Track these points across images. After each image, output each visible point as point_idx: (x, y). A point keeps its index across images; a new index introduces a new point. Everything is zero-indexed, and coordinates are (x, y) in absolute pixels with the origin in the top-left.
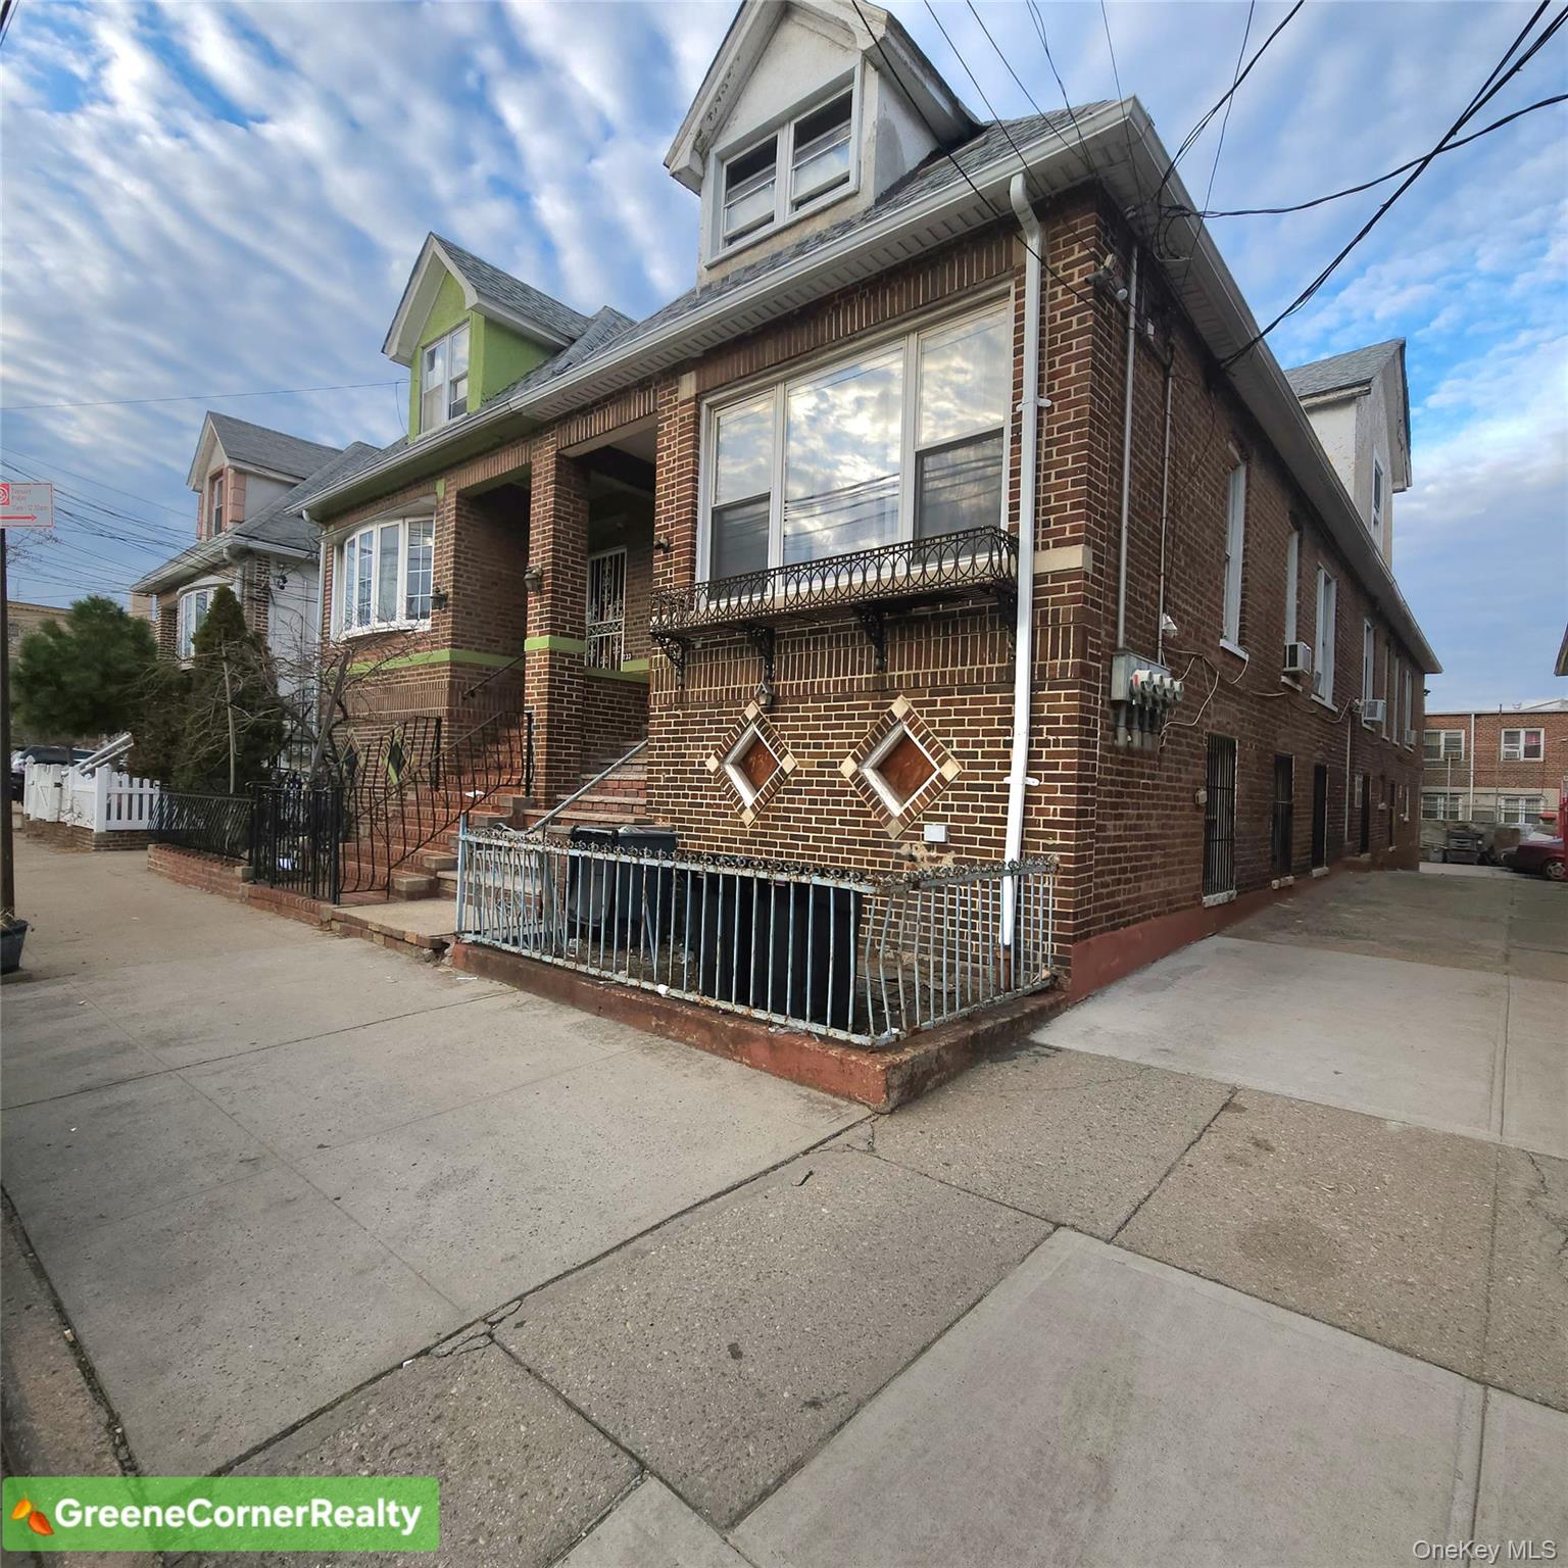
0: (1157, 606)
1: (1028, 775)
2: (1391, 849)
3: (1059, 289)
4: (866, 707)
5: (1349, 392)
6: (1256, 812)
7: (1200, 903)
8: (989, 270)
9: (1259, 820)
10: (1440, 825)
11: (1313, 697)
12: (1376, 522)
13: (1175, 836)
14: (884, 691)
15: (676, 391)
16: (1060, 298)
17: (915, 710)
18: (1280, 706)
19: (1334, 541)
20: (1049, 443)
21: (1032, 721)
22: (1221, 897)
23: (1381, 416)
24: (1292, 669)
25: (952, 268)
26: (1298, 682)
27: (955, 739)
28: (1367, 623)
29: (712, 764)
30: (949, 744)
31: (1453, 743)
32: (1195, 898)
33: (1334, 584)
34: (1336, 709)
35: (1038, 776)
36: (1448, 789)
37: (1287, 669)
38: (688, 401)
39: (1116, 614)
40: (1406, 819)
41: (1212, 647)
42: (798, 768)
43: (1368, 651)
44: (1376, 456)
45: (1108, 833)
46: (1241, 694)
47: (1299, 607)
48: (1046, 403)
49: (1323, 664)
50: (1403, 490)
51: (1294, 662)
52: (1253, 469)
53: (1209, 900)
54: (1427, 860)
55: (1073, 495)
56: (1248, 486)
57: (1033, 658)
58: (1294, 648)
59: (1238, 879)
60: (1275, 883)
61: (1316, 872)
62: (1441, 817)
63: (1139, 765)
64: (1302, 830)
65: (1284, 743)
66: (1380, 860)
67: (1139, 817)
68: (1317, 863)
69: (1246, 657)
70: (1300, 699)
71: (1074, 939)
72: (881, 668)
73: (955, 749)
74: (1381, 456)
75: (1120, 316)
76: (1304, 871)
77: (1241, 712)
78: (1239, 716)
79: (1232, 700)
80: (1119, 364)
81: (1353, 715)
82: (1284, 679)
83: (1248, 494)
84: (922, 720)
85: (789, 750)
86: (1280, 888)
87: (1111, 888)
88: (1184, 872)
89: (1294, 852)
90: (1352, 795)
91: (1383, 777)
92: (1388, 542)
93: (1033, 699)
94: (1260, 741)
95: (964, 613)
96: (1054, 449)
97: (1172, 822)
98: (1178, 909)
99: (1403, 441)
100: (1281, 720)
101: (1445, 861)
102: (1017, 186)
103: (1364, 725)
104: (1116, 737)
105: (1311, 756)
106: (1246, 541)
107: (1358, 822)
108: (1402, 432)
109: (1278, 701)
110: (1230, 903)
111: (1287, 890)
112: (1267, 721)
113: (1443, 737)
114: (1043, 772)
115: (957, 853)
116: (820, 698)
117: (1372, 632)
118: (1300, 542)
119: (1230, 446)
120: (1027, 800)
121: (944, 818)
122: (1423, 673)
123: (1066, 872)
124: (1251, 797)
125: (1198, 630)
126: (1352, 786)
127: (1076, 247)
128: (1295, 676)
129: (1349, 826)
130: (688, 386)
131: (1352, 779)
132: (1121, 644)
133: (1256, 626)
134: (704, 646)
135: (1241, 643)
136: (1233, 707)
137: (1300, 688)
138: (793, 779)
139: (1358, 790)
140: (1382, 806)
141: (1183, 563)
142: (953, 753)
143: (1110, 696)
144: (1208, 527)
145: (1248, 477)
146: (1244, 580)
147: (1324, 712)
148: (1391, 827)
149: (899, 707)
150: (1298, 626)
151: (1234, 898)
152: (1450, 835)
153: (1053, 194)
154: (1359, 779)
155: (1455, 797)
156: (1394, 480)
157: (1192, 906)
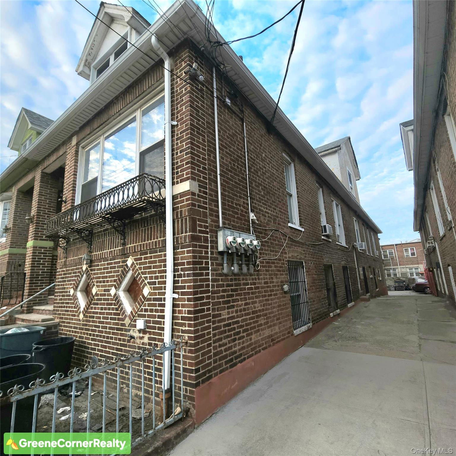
0: (248, 209)
1: (174, 292)
2: (377, 290)
3: (178, 79)
4: (119, 262)
5: (335, 149)
6: (318, 288)
7: (293, 335)
8: (157, 78)
9: (320, 291)
10: (392, 279)
11: (337, 243)
12: (351, 188)
13: (274, 307)
14: (125, 255)
15: (71, 143)
16: (179, 82)
17: (135, 262)
18: (322, 247)
19: (337, 192)
20: (177, 139)
21: (175, 265)
22: (304, 328)
23: (347, 158)
24: (326, 234)
25: (146, 81)
26: (329, 238)
27: (148, 276)
28: (355, 219)
29: (72, 292)
30: (146, 278)
31: (391, 253)
32: (289, 333)
33: (339, 206)
34: (347, 247)
35: (178, 293)
36: (392, 267)
37: (324, 234)
38: (74, 146)
39: (218, 212)
40: (381, 279)
41: (284, 226)
42: (98, 293)
43: (356, 227)
44: (348, 169)
45: (222, 317)
46: (303, 244)
47: (326, 213)
48: (175, 123)
49: (340, 232)
50: (359, 180)
51: (326, 231)
52: (296, 164)
53: (297, 332)
54: (390, 290)
55: (186, 159)
56: (295, 170)
57: (174, 234)
58: (325, 226)
59: (312, 318)
60: (331, 314)
61: (349, 305)
62: (392, 276)
63: (243, 279)
64: (341, 292)
65: (326, 260)
66: (374, 295)
67: (246, 304)
68: (349, 302)
69: (303, 230)
70: (331, 244)
71: (196, 385)
72: (124, 244)
73: (149, 281)
74: (350, 168)
75: (209, 92)
76: (344, 306)
77: (304, 251)
78: (303, 252)
79: (299, 246)
80: (210, 110)
81: (354, 248)
82: (323, 237)
83: (295, 173)
84: (137, 267)
85: (95, 284)
86: (334, 316)
87: (228, 345)
88: (280, 323)
89: (338, 300)
90: (359, 274)
91: (370, 267)
92: (357, 194)
93: (175, 254)
94: (315, 261)
95: (151, 216)
96: (179, 141)
97: (270, 302)
98: (278, 342)
99: (356, 166)
100: (324, 252)
101: (395, 290)
102: (153, 39)
103: (359, 251)
104: (223, 269)
105: (340, 264)
106: (297, 188)
107: (363, 284)
108: (355, 163)
109: (322, 245)
110: (309, 330)
111: (339, 315)
112: (317, 253)
113: (388, 252)
114: (180, 291)
115: (150, 334)
116: (106, 259)
117: (357, 222)
118: (323, 191)
119: (283, 154)
120: (174, 306)
121: (144, 316)
122: (377, 234)
123: (191, 345)
124: (314, 283)
125: (275, 220)
126: (359, 271)
127: (183, 63)
128: (327, 236)
129: (360, 285)
130: (74, 141)
131: (359, 269)
132: (221, 225)
133: (306, 219)
134: (73, 240)
135: (301, 225)
136: (300, 249)
137: (331, 240)
138: (96, 298)
139: (362, 272)
140: (371, 276)
141: (262, 193)
142: (148, 282)
143: (217, 249)
144: (275, 181)
145: (295, 167)
146: (298, 202)
147: (343, 248)
148: (376, 282)
149: (130, 261)
150: (327, 219)
151: (311, 327)
152: (396, 282)
153: (174, 46)
154: (361, 269)
155: (394, 270)
156: (356, 177)
157: (289, 337)
